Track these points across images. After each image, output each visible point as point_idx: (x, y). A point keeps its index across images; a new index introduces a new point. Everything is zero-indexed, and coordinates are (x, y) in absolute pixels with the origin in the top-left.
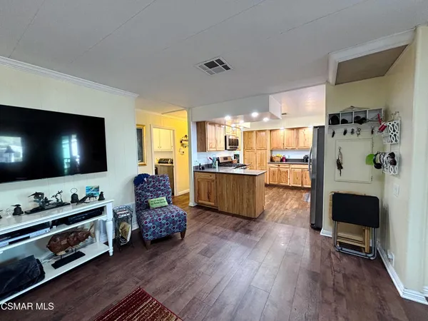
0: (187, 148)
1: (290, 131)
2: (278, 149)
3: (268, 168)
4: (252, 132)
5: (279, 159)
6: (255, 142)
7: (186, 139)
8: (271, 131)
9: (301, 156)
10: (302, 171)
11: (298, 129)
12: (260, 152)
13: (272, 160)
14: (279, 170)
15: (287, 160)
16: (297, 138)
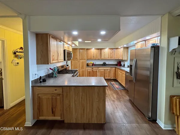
0: (23, 60)
1: (97, 50)
2: (91, 59)
3: (86, 70)
4: (77, 49)
5: (91, 65)
6: (78, 55)
7: (21, 50)
8: (87, 49)
9: (102, 63)
10: (104, 71)
11: (101, 49)
12: (81, 61)
13: (88, 65)
14: (93, 71)
15: (95, 65)
16: (101, 54)
